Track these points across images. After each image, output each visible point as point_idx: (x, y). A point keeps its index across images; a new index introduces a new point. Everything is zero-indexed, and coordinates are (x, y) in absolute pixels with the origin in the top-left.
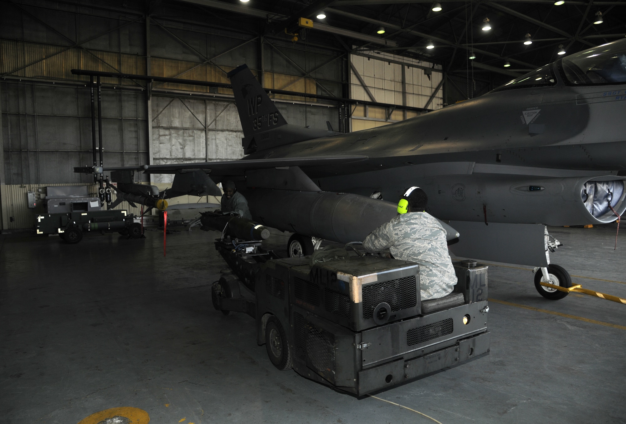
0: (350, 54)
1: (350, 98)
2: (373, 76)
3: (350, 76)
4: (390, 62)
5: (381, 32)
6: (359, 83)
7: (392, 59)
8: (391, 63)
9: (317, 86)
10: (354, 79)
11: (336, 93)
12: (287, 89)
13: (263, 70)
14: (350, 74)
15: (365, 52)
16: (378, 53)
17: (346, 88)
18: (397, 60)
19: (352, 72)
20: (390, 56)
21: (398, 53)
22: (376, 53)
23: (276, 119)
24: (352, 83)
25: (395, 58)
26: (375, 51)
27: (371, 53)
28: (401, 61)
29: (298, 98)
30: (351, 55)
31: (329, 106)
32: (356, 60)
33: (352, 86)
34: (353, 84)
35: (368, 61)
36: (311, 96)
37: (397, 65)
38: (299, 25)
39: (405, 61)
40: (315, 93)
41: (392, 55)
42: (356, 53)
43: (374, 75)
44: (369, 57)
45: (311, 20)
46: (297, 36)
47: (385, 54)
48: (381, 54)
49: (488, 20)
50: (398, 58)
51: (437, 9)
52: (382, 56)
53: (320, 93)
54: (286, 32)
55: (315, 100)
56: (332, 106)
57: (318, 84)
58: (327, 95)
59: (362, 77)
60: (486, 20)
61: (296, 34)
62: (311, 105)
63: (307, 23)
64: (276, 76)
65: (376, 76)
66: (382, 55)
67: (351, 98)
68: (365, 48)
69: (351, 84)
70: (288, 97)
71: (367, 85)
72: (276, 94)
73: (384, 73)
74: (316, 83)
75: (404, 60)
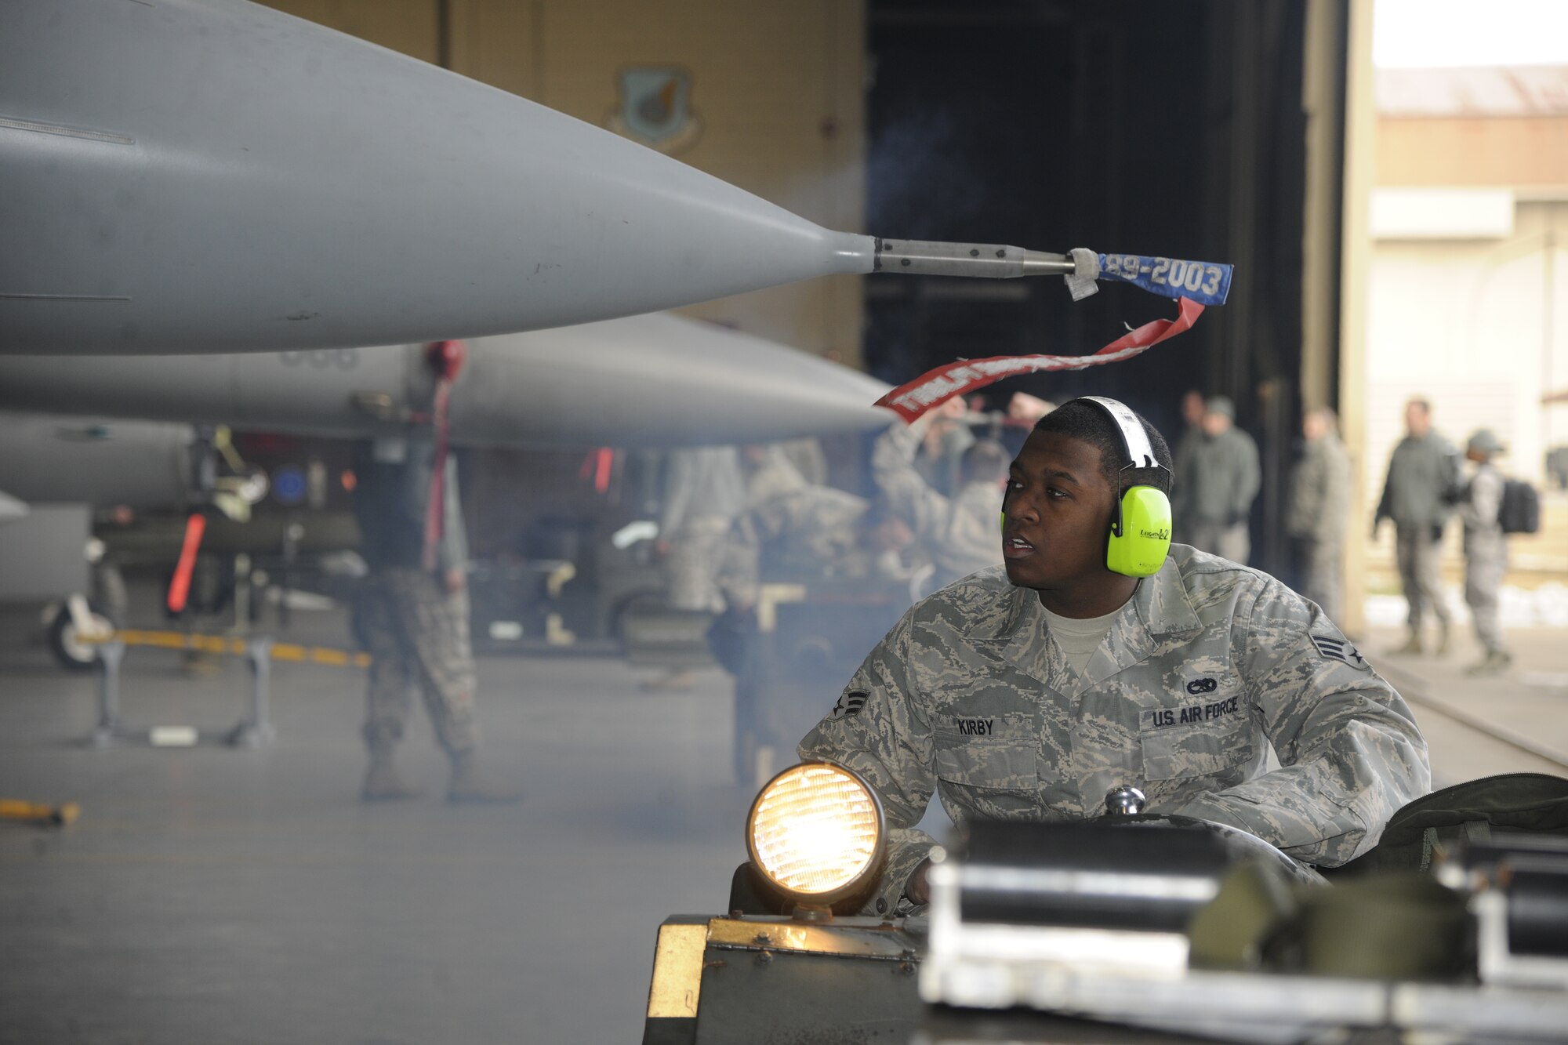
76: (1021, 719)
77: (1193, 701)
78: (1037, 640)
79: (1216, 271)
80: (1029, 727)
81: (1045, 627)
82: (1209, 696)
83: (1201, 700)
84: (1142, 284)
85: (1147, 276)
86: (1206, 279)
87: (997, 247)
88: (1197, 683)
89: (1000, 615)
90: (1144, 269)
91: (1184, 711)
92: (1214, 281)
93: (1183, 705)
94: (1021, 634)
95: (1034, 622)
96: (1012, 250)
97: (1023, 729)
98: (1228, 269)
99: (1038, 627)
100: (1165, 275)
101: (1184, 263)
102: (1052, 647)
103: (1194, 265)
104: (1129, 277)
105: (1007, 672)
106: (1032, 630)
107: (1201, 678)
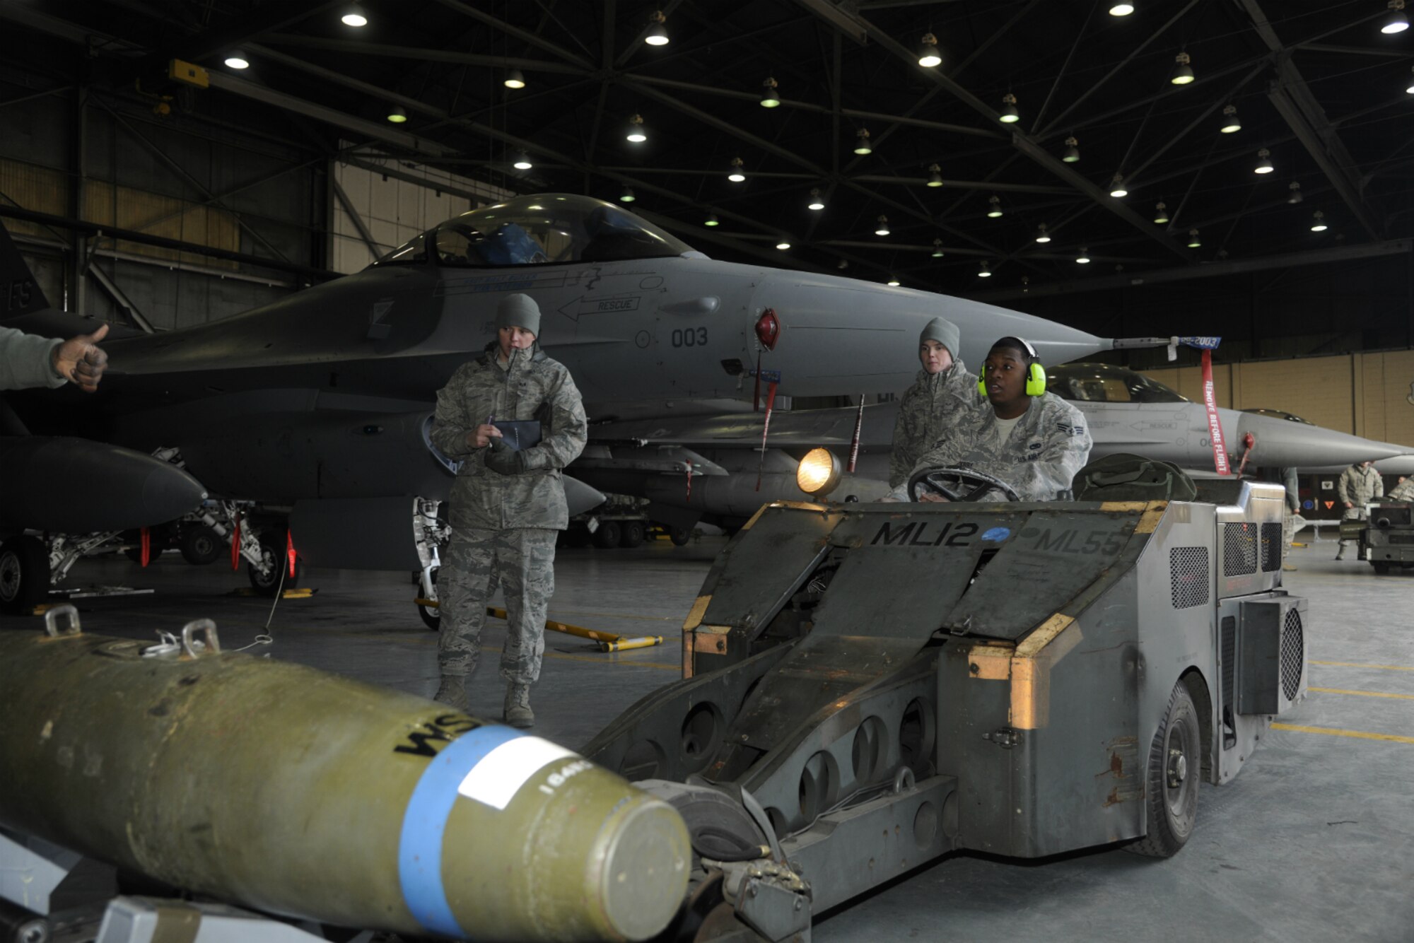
0: (334, 162)
1: (328, 269)
2: (395, 220)
3: (333, 214)
4: (440, 189)
5: (397, 119)
6: (355, 234)
7: (447, 183)
8: (442, 194)
9: (242, 231)
10: (341, 222)
11: (293, 254)
12: (157, 231)
13: (84, 174)
14: (333, 208)
15: (377, 162)
16: (410, 166)
17: (320, 243)
18: (458, 186)
19: (337, 204)
20: (443, 178)
21: (463, 171)
22: (404, 164)
23: (27, 295)
24: (336, 230)
25: (453, 182)
26: (403, 161)
27: (393, 164)
28: (468, 189)
29: (187, 256)
30: (338, 165)
31: (271, 283)
32: (348, 177)
33: (336, 240)
34: (340, 235)
35: (382, 182)
36: (221, 254)
37: (458, 199)
38: (171, 76)
39: (479, 192)
40: (236, 250)
41: (448, 175)
42: (351, 158)
43: (398, 219)
44: (386, 174)
45: (203, 70)
46: (169, 103)
47: (429, 169)
48: (417, 167)
49: (640, 120)
50: (459, 182)
51: (514, 84)
52: (421, 175)
53: (247, 250)
54: (138, 86)
55: (235, 265)
56: (279, 284)
57: (245, 226)
58: (269, 257)
59: (365, 221)
60: (636, 119)
61: (165, 98)
62: (220, 277)
63: (192, 74)
64: (122, 194)
65: (402, 221)
66: (421, 171)
67: (332, 268)
68: (375, 152)
69: (333, 233)
70: (157, 251)
71: (377, 240)
72: (122, 241)
73: (425, 215)
74: (240, 225)
75: (478, 190)
76: (983, 464)
77: (1032, 452)
78: (993, 435)
79: (1215, 340)
80: (985, 467)
81: (997, 432)
82: (1038, 449)
83: (1036, 452)
84: (1192, 345)
85: (1193, 343)
86: (1211, 342)
87: (1148, 338)
88: (1033, 445)
89: (982, 422)
90: (1192, 341)
91: (1029, 456)
92: (1214, 343)
93: (1028, 454)
94: (987, 432)
95: (993, 428)
96: (1153, 339)
97: (983, 467)
98: (1219, 339)
99: (995, 431)
100: (1199, 342)
101: (1205, 338)
102: (998, 440)
103: (1208, 338)
104: (1188, 343)
105: (981, 447)
106: (992, 431)
107: (1035, 443)
